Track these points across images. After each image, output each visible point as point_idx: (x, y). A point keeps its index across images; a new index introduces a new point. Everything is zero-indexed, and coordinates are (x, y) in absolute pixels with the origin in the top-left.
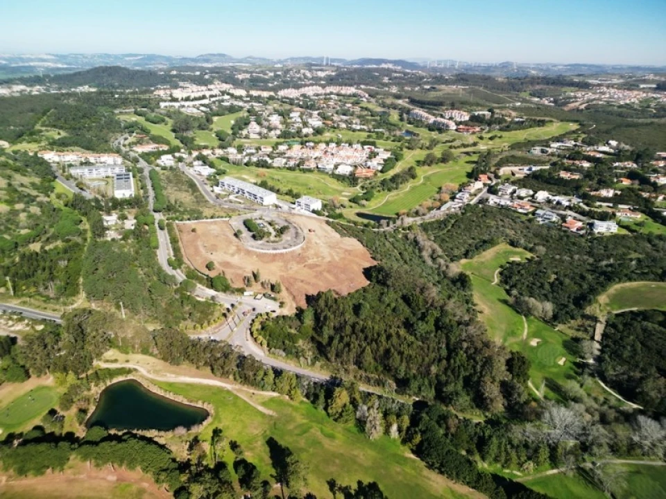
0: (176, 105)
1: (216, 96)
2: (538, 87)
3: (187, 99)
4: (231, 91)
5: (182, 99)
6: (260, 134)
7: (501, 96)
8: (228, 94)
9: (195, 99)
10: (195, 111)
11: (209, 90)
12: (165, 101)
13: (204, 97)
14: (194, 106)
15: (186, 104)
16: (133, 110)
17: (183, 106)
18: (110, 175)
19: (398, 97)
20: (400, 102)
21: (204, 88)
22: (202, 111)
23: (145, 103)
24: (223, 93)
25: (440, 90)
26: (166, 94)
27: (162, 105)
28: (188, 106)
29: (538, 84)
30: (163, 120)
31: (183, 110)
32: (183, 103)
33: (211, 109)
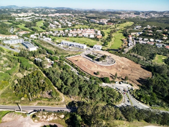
0: (21, 18)
1: (31, 16)
2: (110, 14)
3: (24, 17)
4: (35, 14)
5: (22, 17)
6: (55, 27)
7: (104, 16)
8: (34, 15)
9: (26, 17)
10: (28, 20)
11: (28, 14)
12: (17, 17)
13: (28, 16)
14: (27, 19)
15: (24, 18)
16: (7, 20)
17: (24, 19)
18: (19, 42)
19: (82, 16)
20: (83, 17)
21: (26, 14)
22: (31, 21)
23: (10, 18)
24: (32, 15)
25: (89, 15)
26: (16, 15)
27: (17, 19)
28: (25, 19)
29: (110, 13)
30: (20, 24)
31: (24, 20)
32: (23, 18)
33: (33, 20)
